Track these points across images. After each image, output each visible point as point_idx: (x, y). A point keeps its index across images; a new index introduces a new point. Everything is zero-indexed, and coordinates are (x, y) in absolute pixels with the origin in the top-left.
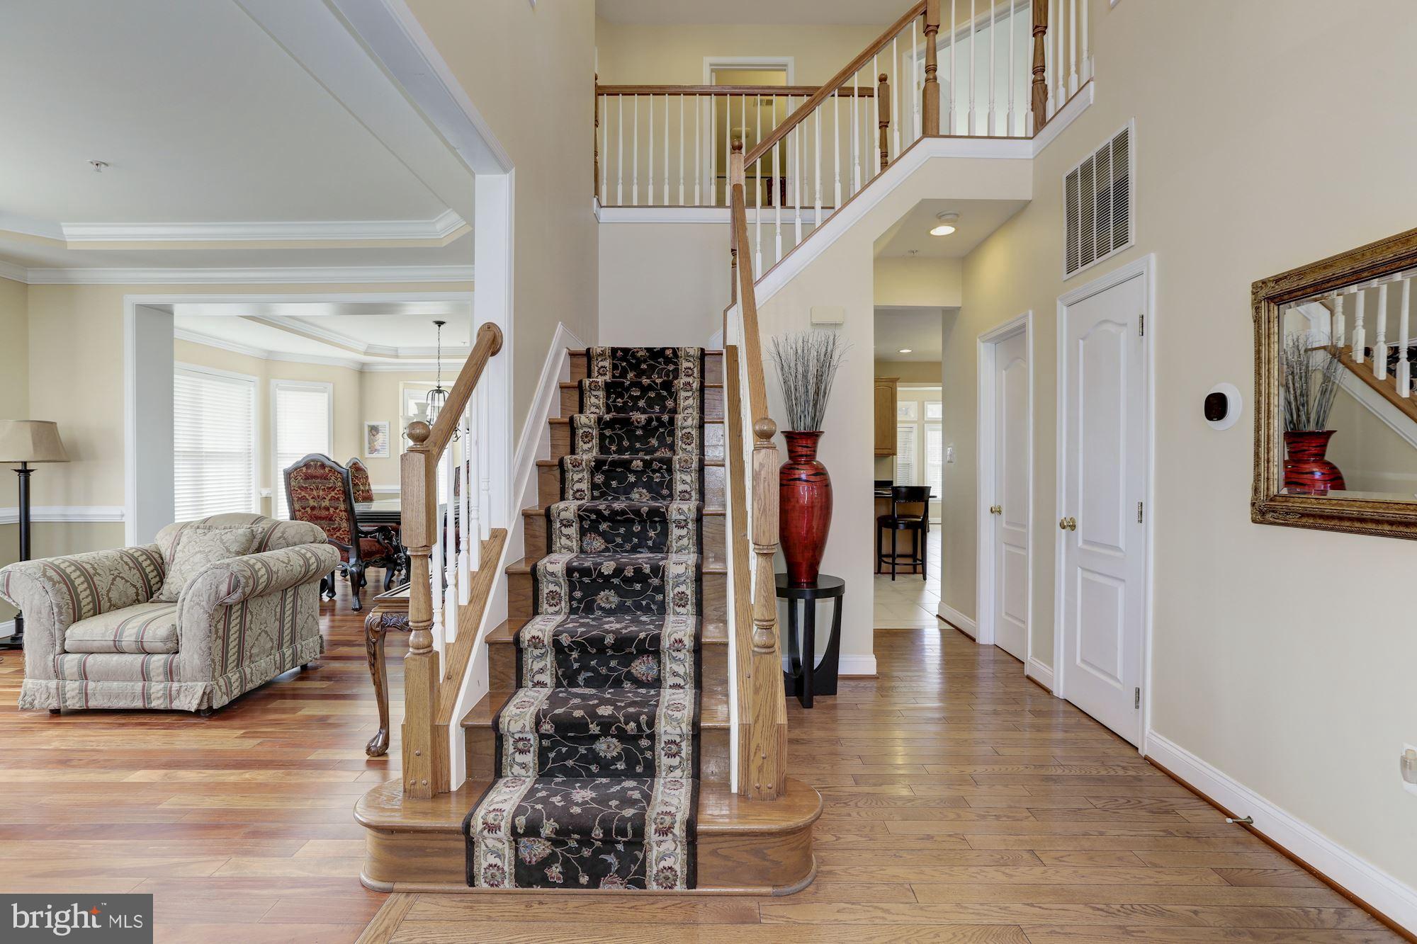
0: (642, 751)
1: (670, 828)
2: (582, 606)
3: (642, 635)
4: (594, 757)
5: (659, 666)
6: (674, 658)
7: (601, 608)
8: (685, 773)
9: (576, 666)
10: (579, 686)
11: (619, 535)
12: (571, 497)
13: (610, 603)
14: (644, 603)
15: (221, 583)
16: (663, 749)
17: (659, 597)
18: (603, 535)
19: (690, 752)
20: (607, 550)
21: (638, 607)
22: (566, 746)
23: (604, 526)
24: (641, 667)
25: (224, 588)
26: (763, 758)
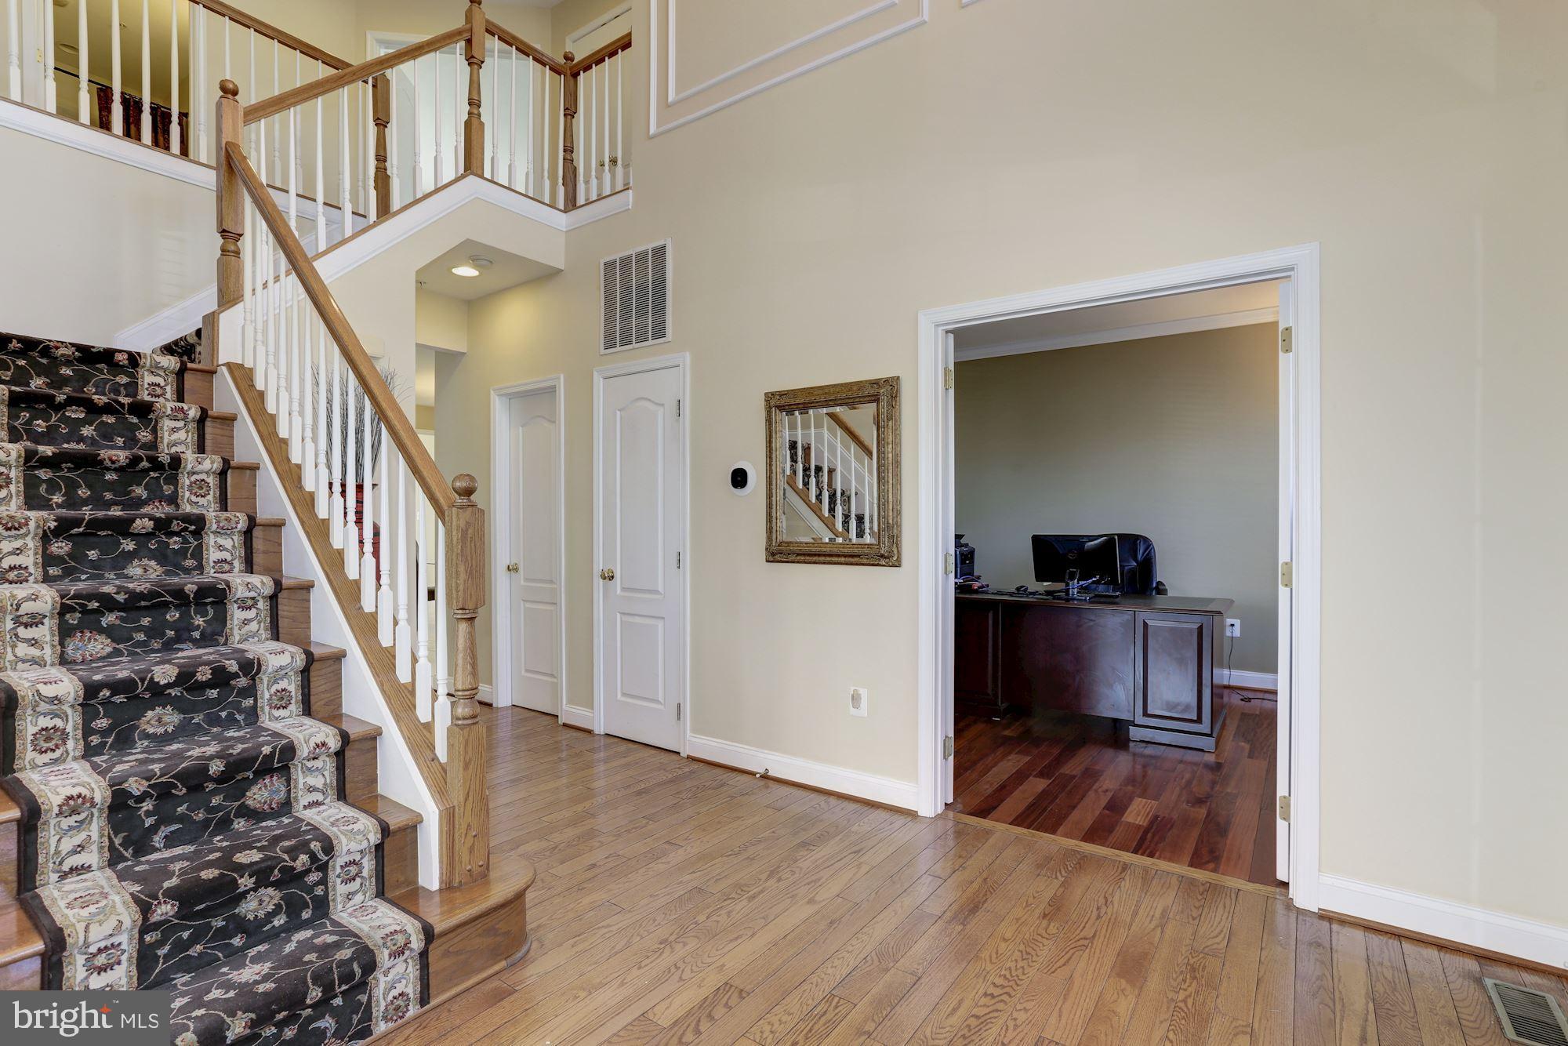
0: (310, 889)
1: (406, 945)
2: (110, 740)
3: (266, 750)
4: (241, 925)
5: (289, 785)
6: (309, 769)
7: (146, 736)
8: (368, 895)
9: (149, 822)
10: (156, 850)
13: (165, 725)
14: (223, 714)
16: (338, 876)
17: (249, 702)
18: (109, 632)
19: (374, 867)
20: (117, 653)
21: (214, 721)
22: (188, 927)
23: (109, 619)
24: (259, 795)
26: (475, 836)
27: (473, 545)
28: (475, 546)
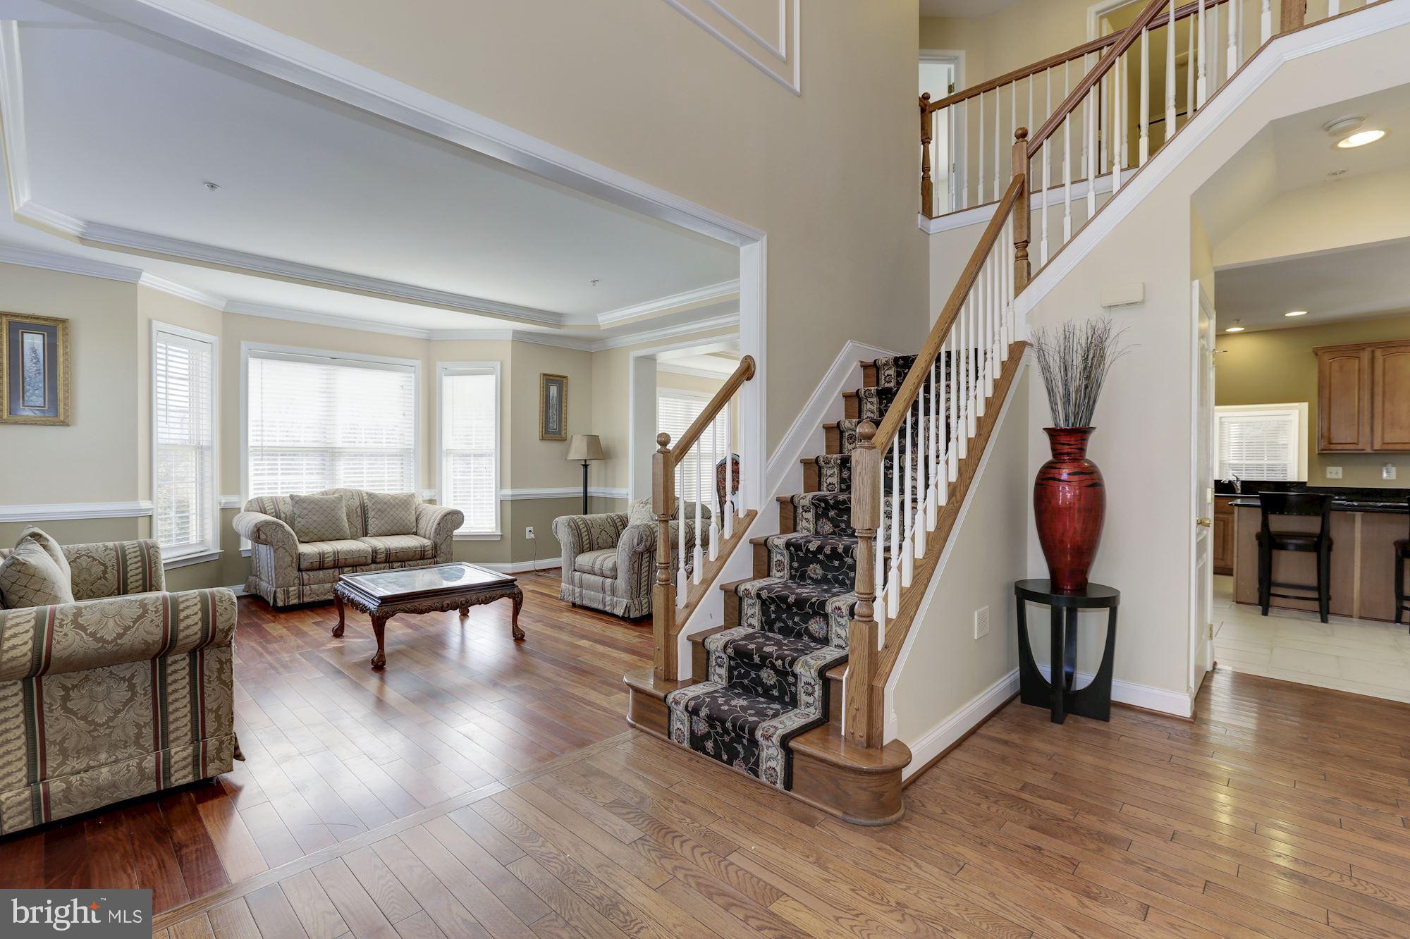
0: (789, 685)
1: (770, 736)
2: (798, 574)
3: (814, 600)
4: (758, 681)
5: (828, 627)
6: (838, 622)
7: (811, 578)
8: (817, 711)
9: (773, 616)
10: (774, 632)
11: (843, 521)
12: (825, 489)
13: (817, 574)
14: (841, 577)
15: (635, 537)
16: (802, 687)
17: (852, 574)
18: (831, 520)
19: (821, 695)
20: (834, 533)
21: (837, 581)
22: (744, 669)
23: (832, 513)
24: (815, 626)
25: (636, 541)
26: (857, 710)
27: (861, 478)
28: (863, 479)
